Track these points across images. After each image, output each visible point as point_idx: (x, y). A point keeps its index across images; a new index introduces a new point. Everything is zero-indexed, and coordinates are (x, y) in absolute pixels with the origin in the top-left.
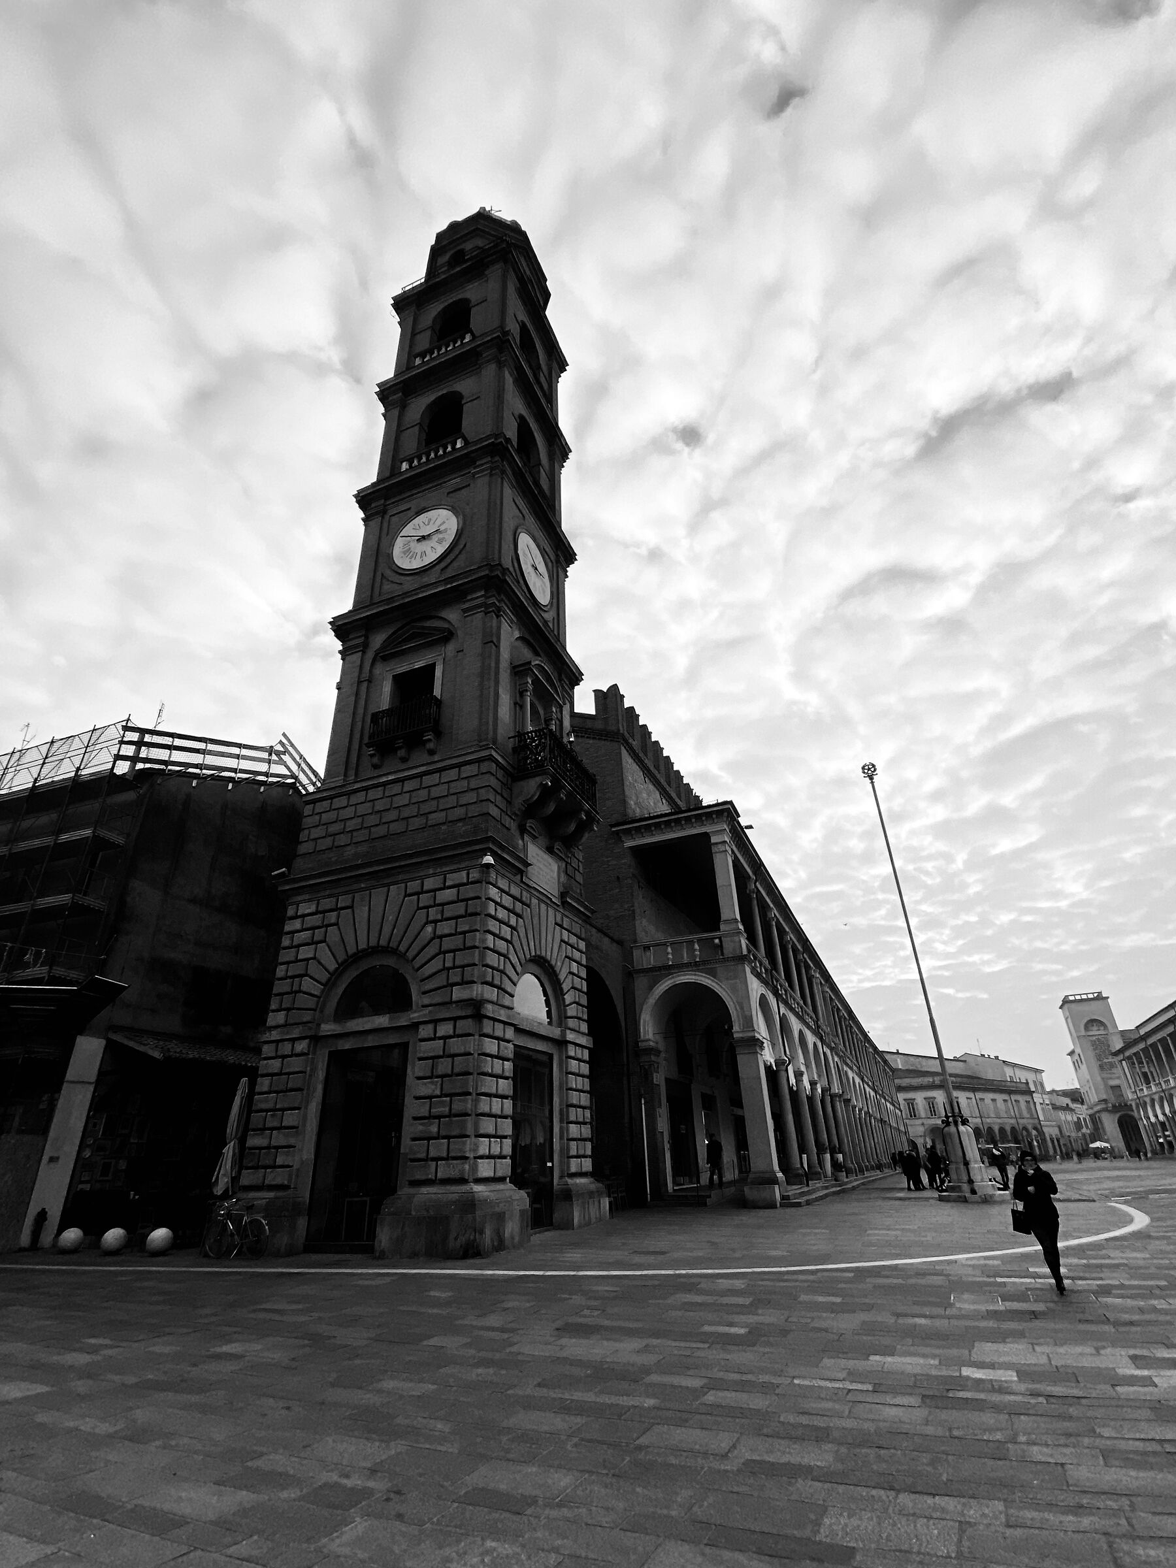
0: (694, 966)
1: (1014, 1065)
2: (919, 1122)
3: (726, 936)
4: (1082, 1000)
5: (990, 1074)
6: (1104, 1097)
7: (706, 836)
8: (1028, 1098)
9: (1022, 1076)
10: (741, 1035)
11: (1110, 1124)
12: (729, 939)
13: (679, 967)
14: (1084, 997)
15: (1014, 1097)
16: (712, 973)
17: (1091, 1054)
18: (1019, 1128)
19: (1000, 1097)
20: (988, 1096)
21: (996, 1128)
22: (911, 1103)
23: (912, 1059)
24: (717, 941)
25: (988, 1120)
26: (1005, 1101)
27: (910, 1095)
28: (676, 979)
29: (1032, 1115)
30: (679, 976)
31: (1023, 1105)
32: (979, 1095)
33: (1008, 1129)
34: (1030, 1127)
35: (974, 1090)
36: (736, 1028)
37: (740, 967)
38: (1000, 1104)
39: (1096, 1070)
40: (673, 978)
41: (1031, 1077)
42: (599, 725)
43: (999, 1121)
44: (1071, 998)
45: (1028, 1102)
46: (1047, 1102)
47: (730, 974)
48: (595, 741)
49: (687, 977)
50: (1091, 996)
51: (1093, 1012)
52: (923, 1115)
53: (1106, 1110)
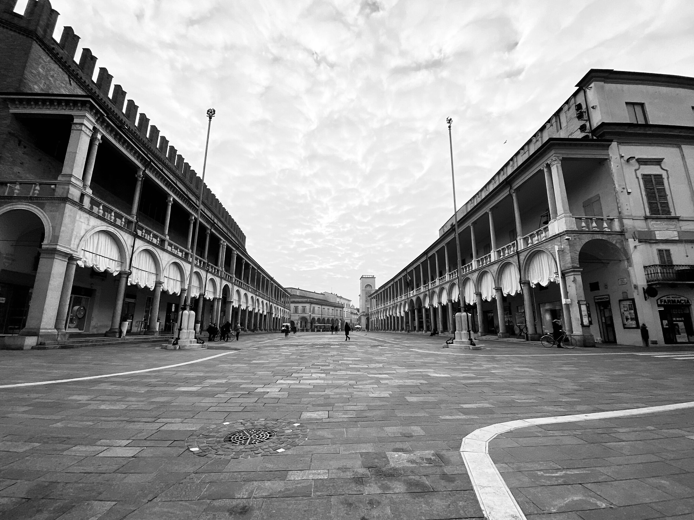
0: (31, 199)
1: (341, 297)
2: (298, 315)
3: (60, 184)
4: (367, 277)
5: (332, 300)
6: (364, 311)
7: (71, 118)
8: (342, 309)
9: (342, 301)
10: (47, 246)
11: (364, 320)
12: (61, 186)
13: (20, 199)
14: (368, 276)
15: (336, 309)
16: (41, 206)
17: (364, 295)
18: (335, 319)
19: (331, 308)
20: (326, 308)
21: (326, 319)
22: (296, 308)
23: (303, 292)
24: (53, 186)
25: (324, 316)
26: (333, 310)
27: (296, 305)
28: (14, 206)
29: (341, 315)
30: (17, 205)
31: (339, 311)
32: (323, 307)
33: (331, 319)
34: (339, 319)
35: (322, 305)
36: (45, 242)
37: (62, 204)
38: (331, 311)
39: (364, 302)
40: (13, 205)
41: (346, 302)
42: (23, 24)
43: (328, 316)
44: (364, 276)
45: (341, 311)
46: (349, 311)
47: (53, 208)
48: (15, 34)
49: (22, 206)
50: (370, 276)
51: (369, 282)
52: (300, 312)
53: (363, 315)
